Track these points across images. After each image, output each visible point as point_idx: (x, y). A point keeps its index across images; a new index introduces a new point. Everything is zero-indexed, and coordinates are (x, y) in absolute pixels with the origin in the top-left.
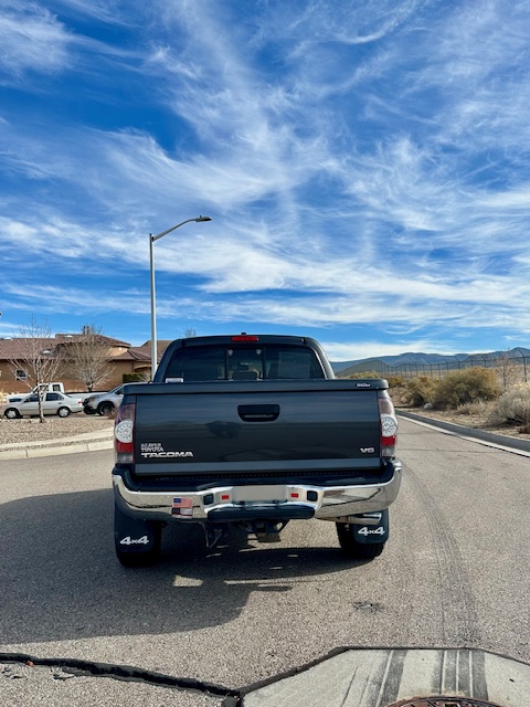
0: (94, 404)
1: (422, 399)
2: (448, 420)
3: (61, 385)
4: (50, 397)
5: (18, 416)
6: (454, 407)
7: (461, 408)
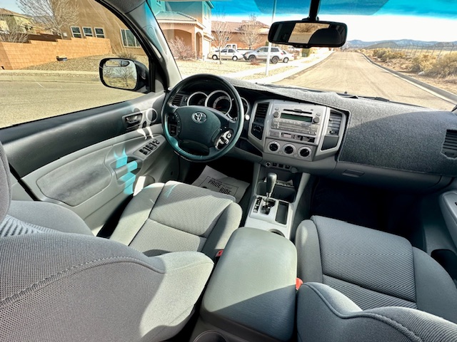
0: (247, 56)
1: (419, 68)
2: (441, 87)
3: (236, 45)
4: (231, 51)
5: (217, 59)
6: (444, 76)
7: (448, 78)
